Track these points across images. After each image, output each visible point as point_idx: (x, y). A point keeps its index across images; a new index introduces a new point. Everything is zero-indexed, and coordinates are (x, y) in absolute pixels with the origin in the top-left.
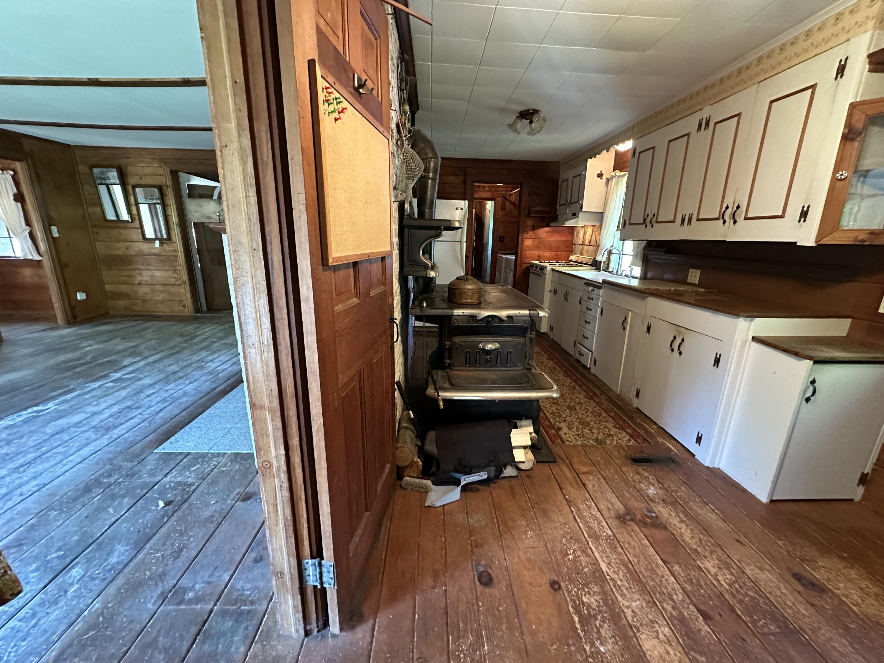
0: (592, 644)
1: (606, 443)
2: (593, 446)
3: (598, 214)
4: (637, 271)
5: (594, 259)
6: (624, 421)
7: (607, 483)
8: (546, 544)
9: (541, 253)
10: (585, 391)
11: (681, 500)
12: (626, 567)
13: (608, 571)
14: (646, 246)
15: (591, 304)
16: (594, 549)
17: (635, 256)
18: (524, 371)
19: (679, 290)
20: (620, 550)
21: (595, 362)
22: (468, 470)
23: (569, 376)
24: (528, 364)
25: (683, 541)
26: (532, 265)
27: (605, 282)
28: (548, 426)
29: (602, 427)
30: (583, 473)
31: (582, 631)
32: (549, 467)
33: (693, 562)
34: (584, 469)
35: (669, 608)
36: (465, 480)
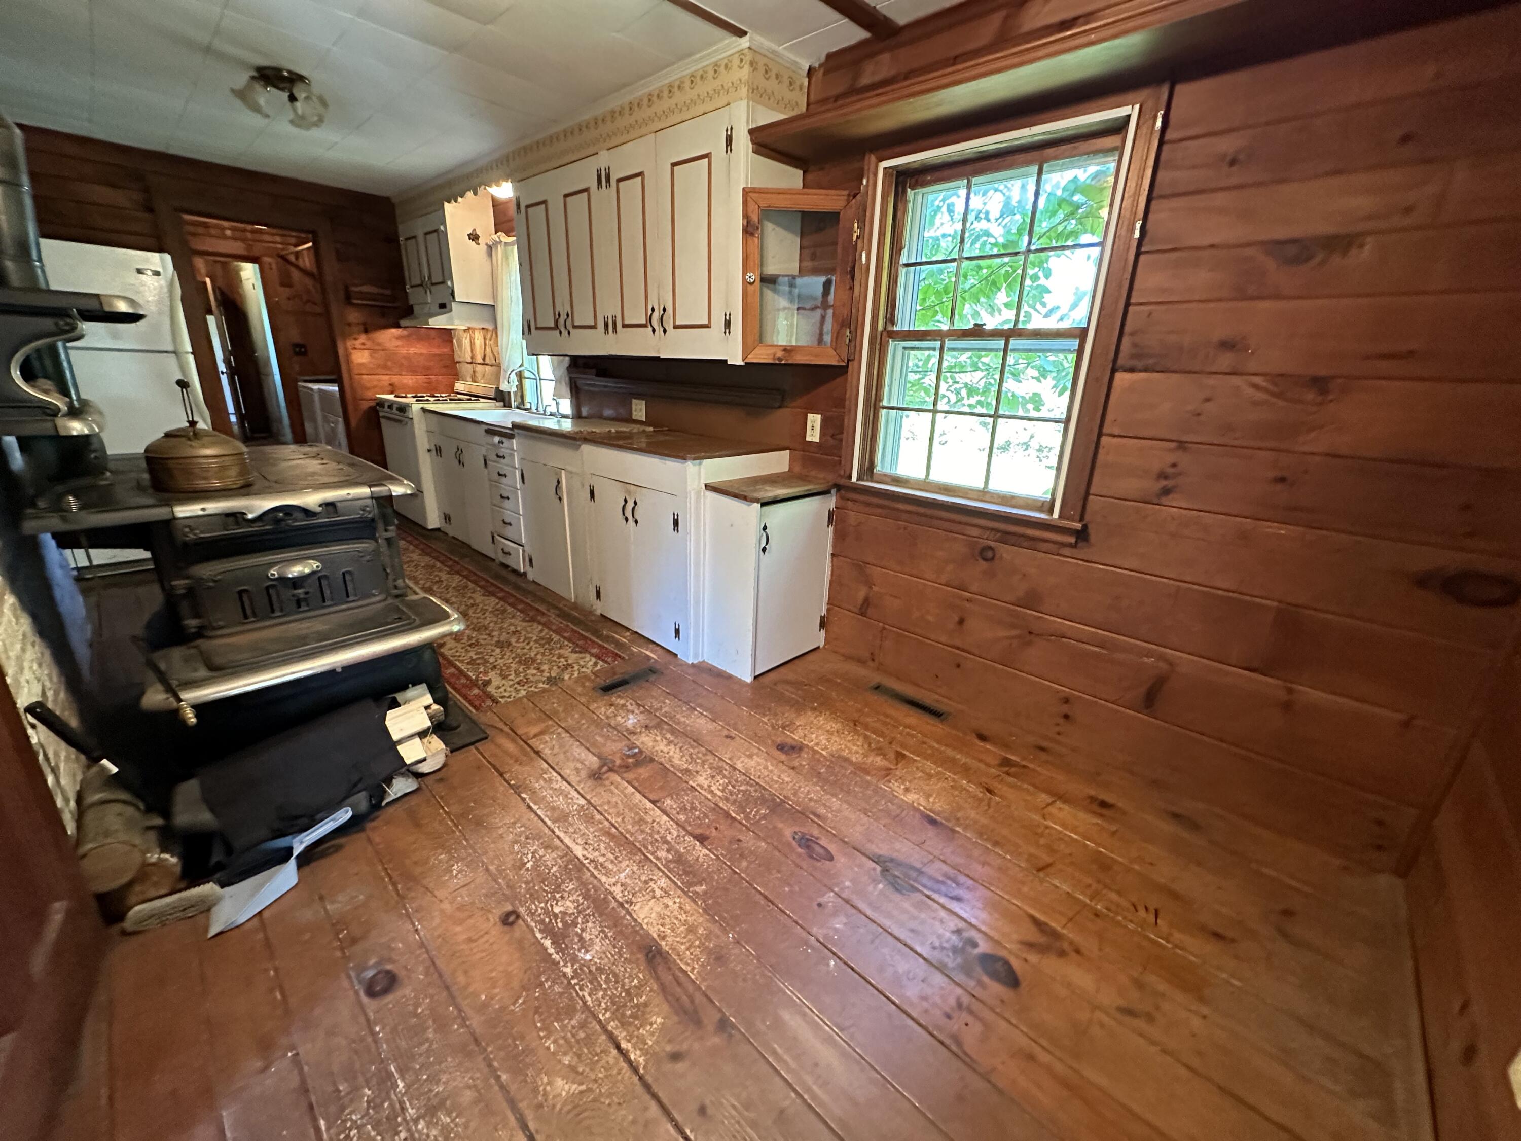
0: (574, 959)
1: (563, 679)
2: (544, 691)
3: (486, 309)
4: (566, 406)
5: (497, 389)
6: (586, 638)
7: (572, 736)
8: (487, 870)
9: (396, 379)
10: (521, 611)
11: (666, 717)
12: (608, 834)
13: (585, 853)
14: (570, 366)
15: (503, 465)
16: (562, 835)
17: (558, 381)
18: (390, 601)
19: (621, 432)
20: (598, 817)
21: (531, 561)
22: (305, 821)
23: (493, 594)
24: (396, 587)
25: (673, 766)
26: (381, 403)
27: (515, 426)
28: (465, 686)
29: (555, 658)
30: (535, 736)
31: (557, 953)
32: (477, 749)
33: (684, 785)
34: (534, 730)
35: (662, 854)
36: (300, 843)
